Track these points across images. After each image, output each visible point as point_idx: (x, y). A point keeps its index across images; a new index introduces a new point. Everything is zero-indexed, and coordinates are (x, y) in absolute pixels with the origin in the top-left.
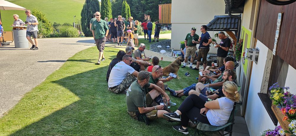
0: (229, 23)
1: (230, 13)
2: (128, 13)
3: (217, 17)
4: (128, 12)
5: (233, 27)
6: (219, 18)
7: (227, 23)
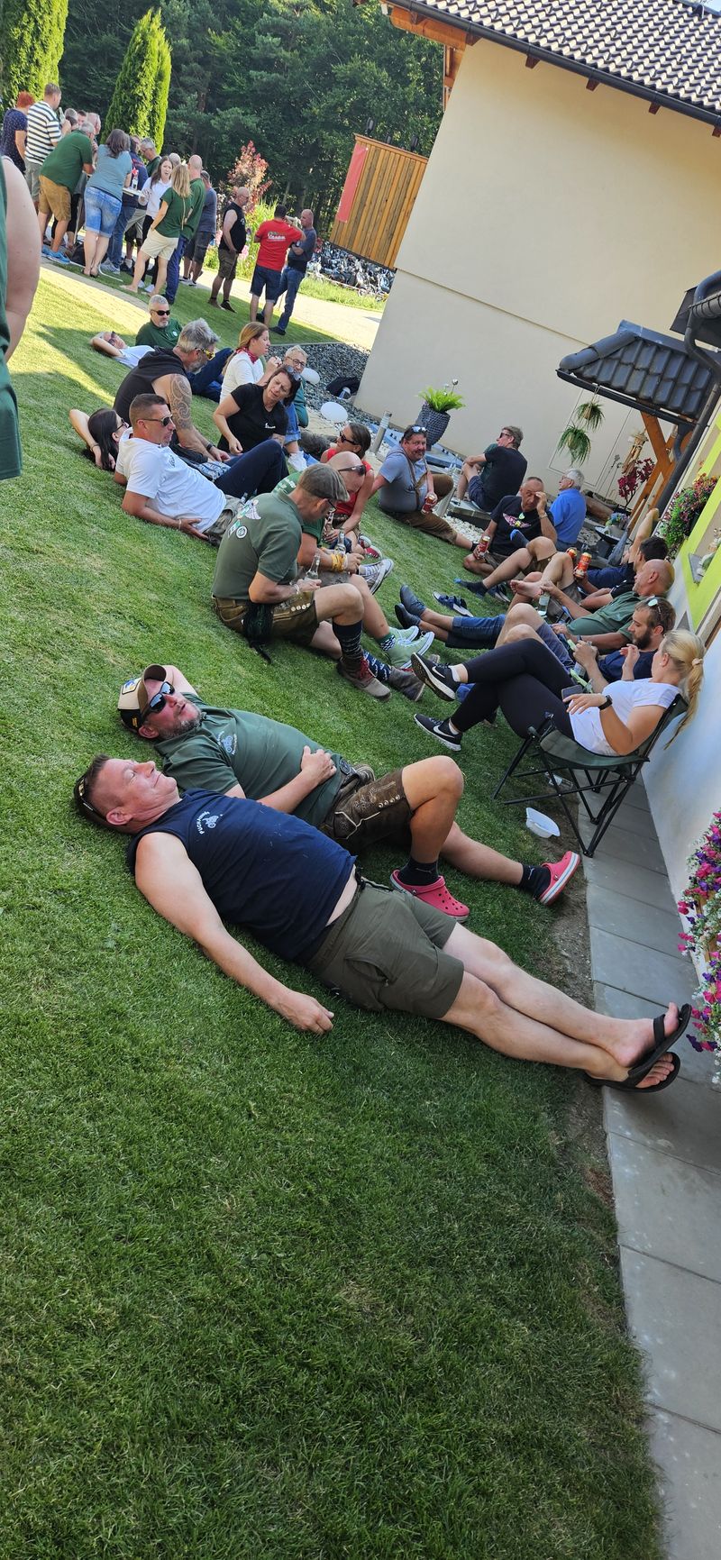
0: (669, 380)
1: (694, 336)
2: (154, 102)
3: (632, 330)
4: (155, 94)
5: (677, 403)
6: (637, 339)
7: (662, 376)
